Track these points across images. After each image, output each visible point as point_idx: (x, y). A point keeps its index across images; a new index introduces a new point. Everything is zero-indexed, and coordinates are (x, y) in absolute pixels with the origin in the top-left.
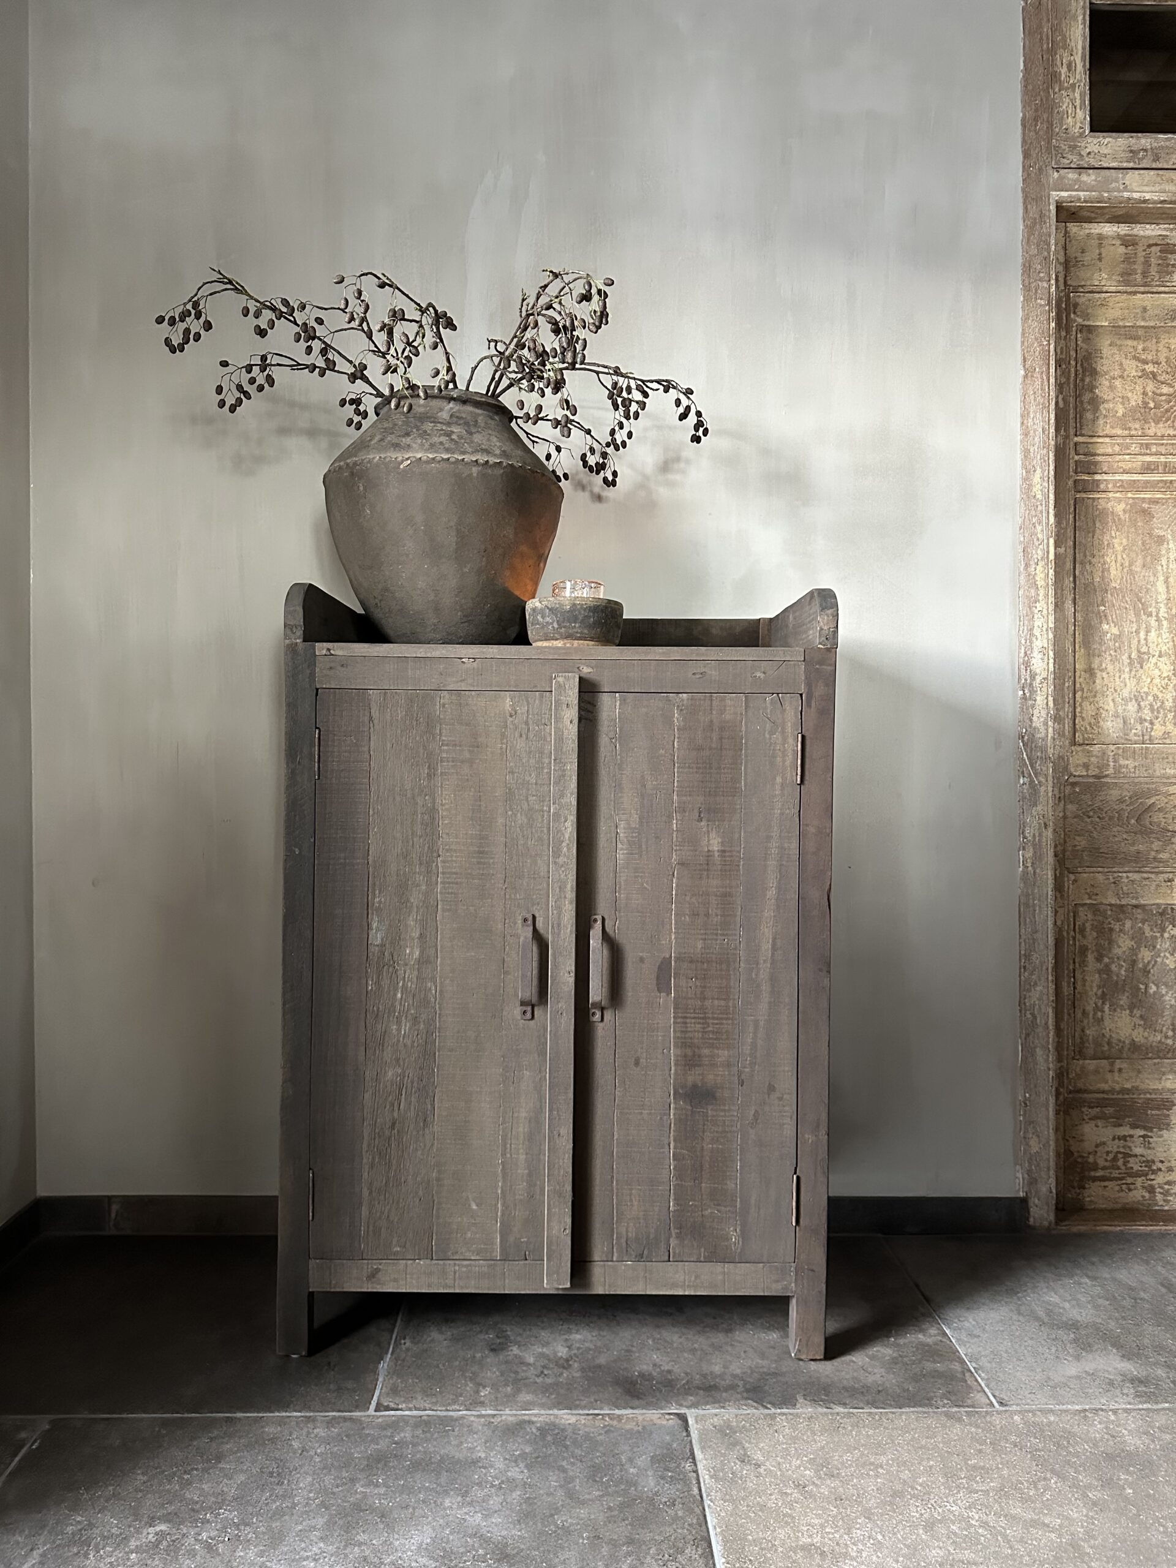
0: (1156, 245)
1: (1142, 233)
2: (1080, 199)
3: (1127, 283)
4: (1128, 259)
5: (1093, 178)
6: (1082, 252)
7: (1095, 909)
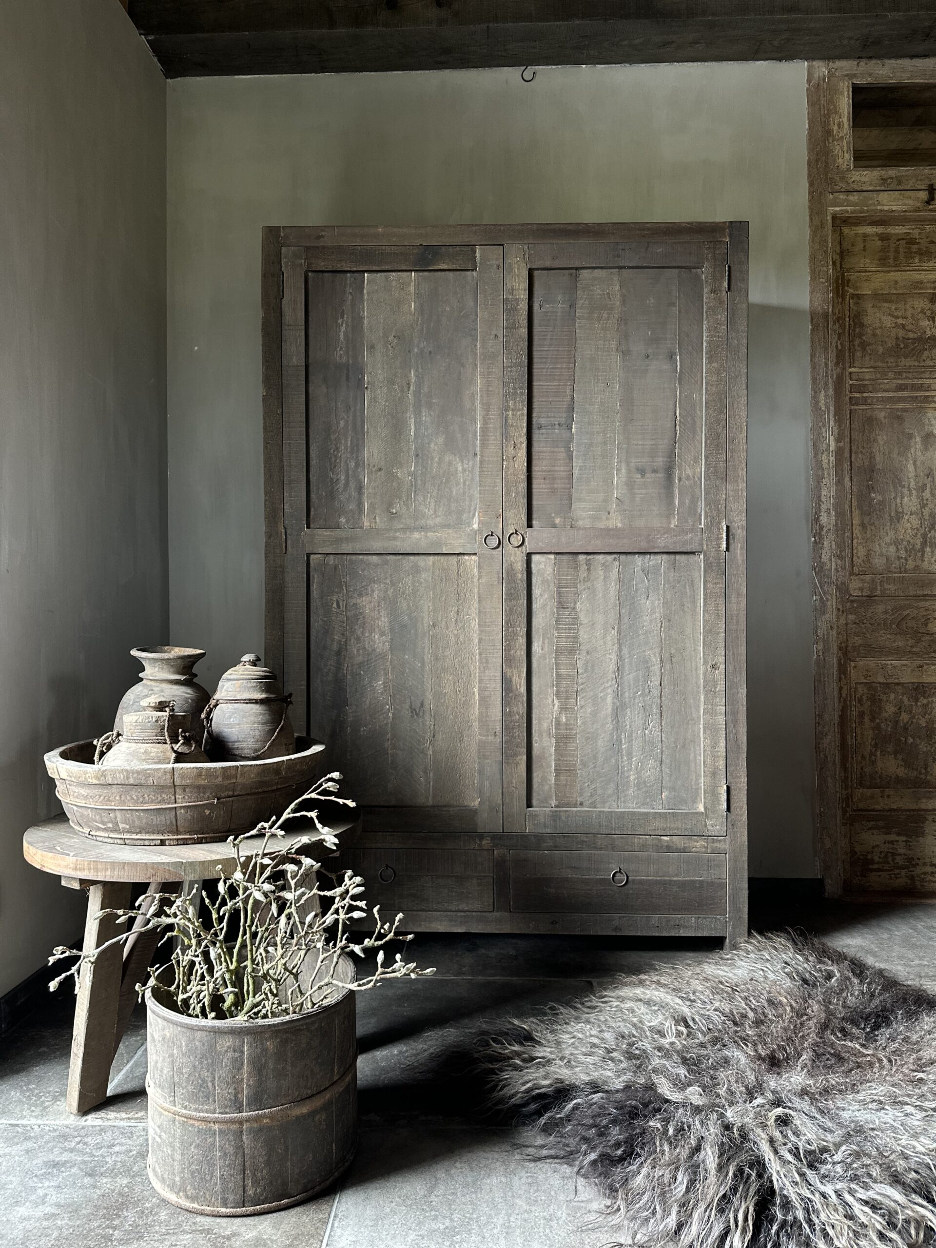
0: (903, 239)
1: (893, 232)
2: (847, 212)
3: (883, 265)
4: (884, 249)
5: (856, 198)
6: (853, 245)
7: (869, 685)
